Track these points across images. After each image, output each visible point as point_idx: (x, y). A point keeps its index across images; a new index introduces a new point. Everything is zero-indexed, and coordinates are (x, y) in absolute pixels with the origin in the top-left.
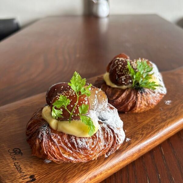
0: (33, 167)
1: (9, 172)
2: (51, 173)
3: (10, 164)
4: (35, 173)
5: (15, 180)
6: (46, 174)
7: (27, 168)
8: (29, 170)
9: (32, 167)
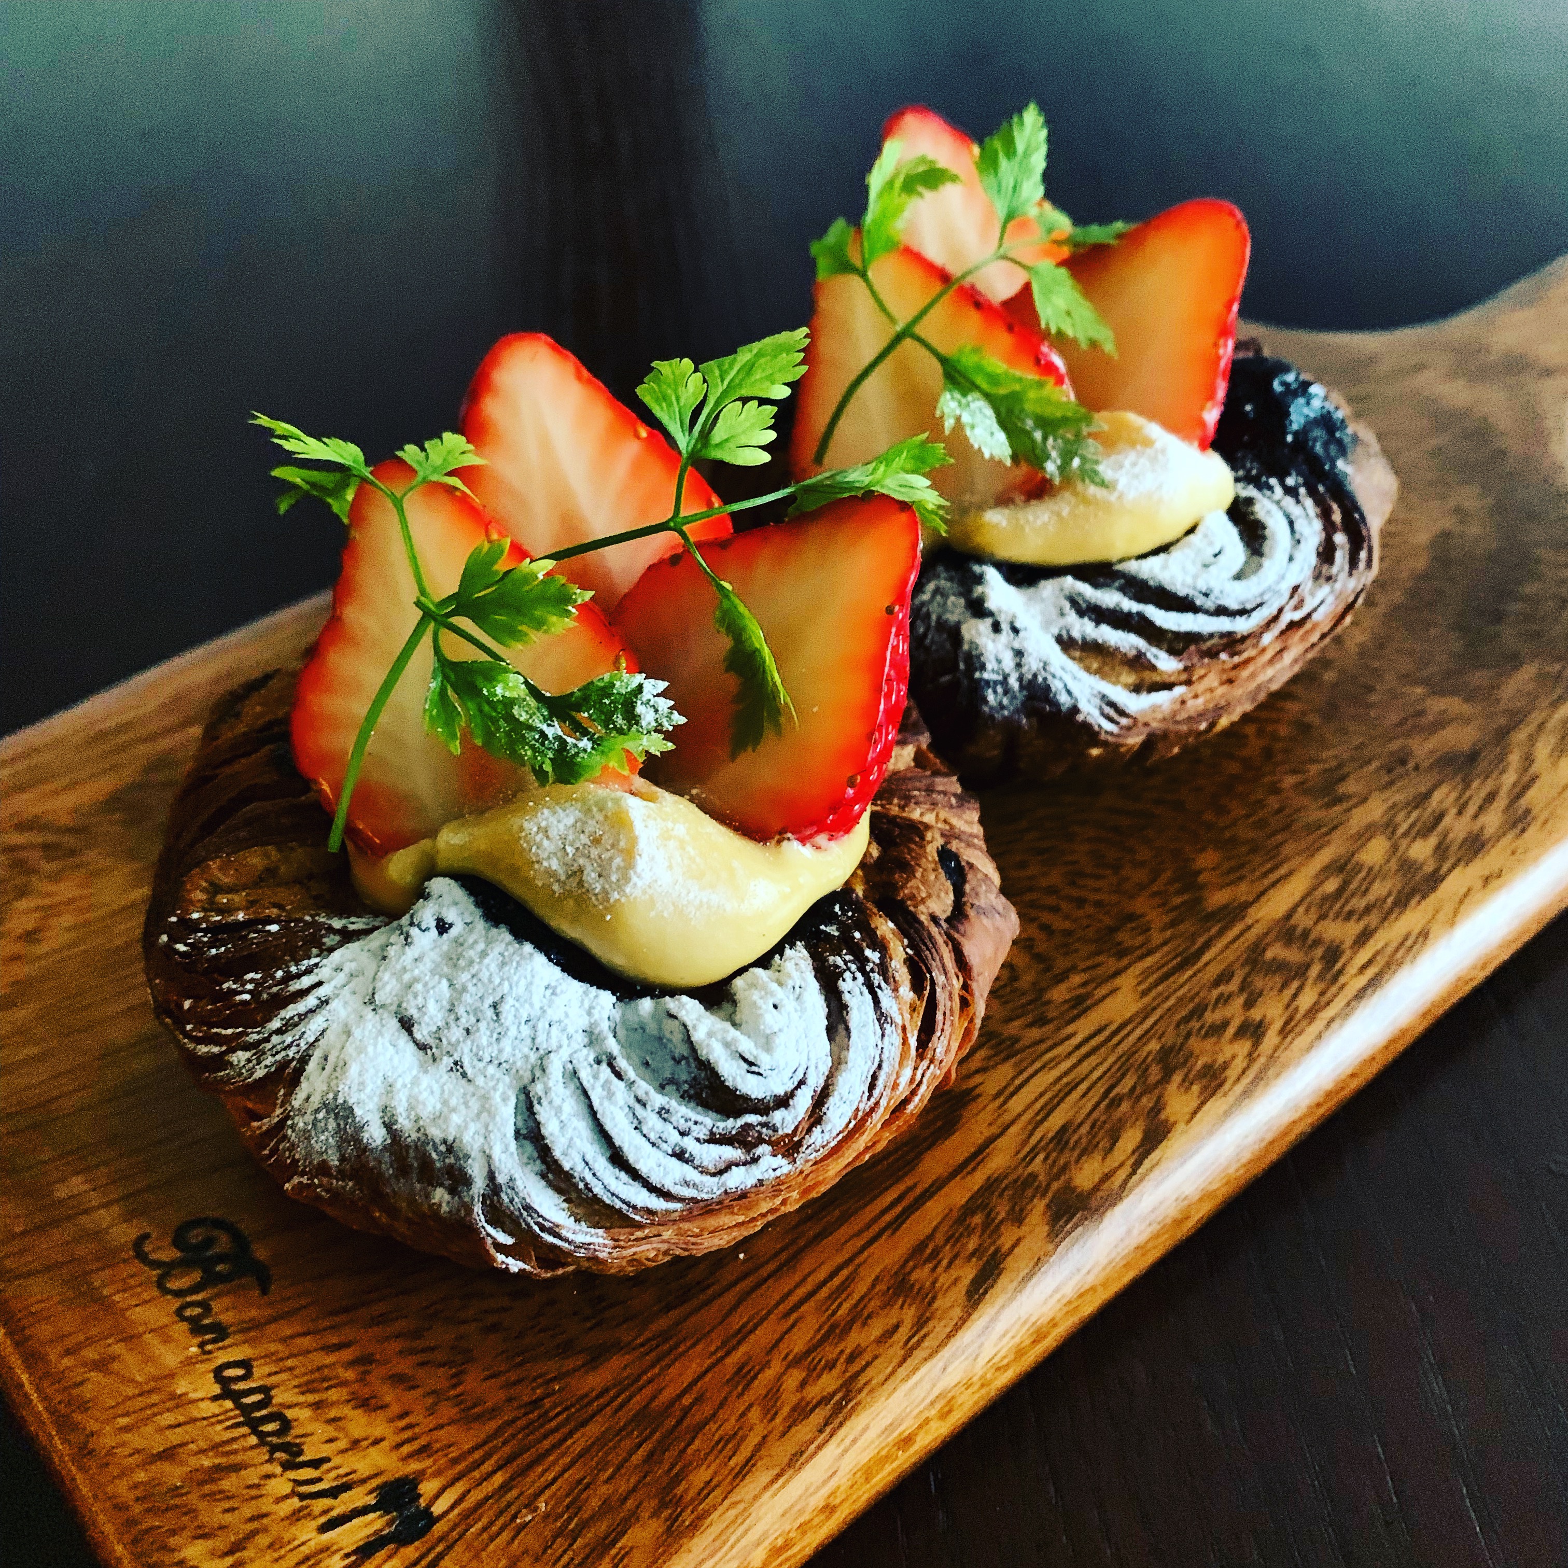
0: (388, 1399)
1: (194, 1462)
2: (554, 1447)
3: (182, 1386)
4: (410, 1456)
5: (262, 1540)
6: (509, 1460)
7: (333, 1413)
8: (357, 1433)
9: (383, 1407)
